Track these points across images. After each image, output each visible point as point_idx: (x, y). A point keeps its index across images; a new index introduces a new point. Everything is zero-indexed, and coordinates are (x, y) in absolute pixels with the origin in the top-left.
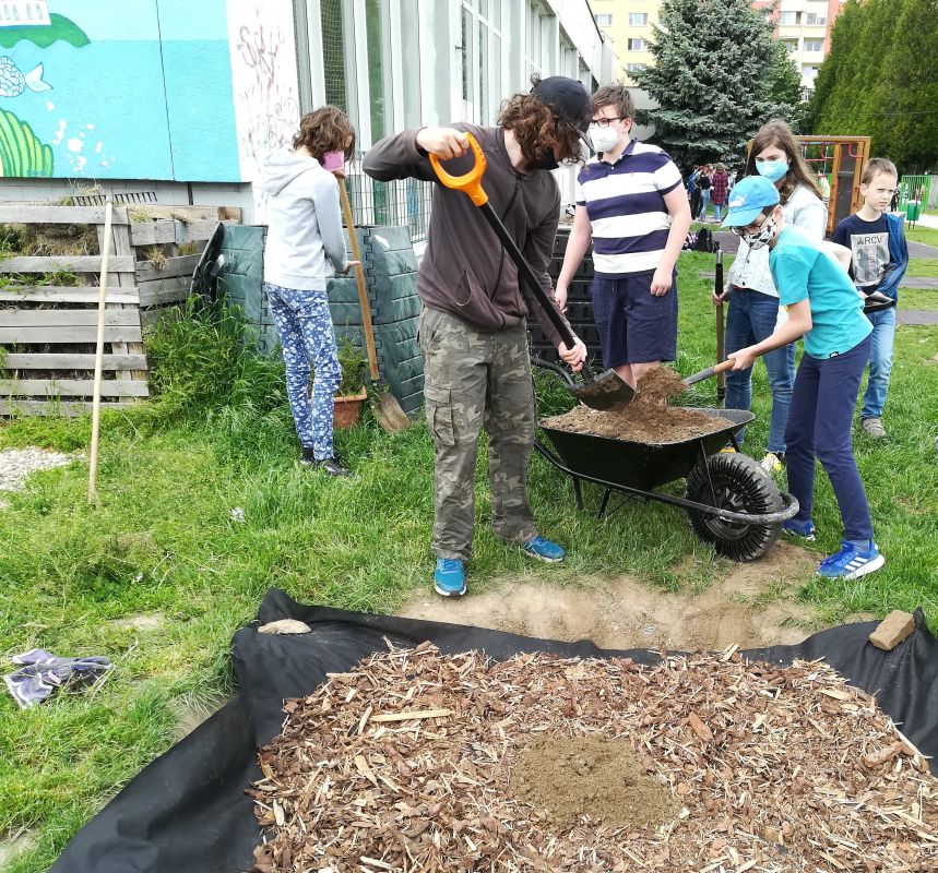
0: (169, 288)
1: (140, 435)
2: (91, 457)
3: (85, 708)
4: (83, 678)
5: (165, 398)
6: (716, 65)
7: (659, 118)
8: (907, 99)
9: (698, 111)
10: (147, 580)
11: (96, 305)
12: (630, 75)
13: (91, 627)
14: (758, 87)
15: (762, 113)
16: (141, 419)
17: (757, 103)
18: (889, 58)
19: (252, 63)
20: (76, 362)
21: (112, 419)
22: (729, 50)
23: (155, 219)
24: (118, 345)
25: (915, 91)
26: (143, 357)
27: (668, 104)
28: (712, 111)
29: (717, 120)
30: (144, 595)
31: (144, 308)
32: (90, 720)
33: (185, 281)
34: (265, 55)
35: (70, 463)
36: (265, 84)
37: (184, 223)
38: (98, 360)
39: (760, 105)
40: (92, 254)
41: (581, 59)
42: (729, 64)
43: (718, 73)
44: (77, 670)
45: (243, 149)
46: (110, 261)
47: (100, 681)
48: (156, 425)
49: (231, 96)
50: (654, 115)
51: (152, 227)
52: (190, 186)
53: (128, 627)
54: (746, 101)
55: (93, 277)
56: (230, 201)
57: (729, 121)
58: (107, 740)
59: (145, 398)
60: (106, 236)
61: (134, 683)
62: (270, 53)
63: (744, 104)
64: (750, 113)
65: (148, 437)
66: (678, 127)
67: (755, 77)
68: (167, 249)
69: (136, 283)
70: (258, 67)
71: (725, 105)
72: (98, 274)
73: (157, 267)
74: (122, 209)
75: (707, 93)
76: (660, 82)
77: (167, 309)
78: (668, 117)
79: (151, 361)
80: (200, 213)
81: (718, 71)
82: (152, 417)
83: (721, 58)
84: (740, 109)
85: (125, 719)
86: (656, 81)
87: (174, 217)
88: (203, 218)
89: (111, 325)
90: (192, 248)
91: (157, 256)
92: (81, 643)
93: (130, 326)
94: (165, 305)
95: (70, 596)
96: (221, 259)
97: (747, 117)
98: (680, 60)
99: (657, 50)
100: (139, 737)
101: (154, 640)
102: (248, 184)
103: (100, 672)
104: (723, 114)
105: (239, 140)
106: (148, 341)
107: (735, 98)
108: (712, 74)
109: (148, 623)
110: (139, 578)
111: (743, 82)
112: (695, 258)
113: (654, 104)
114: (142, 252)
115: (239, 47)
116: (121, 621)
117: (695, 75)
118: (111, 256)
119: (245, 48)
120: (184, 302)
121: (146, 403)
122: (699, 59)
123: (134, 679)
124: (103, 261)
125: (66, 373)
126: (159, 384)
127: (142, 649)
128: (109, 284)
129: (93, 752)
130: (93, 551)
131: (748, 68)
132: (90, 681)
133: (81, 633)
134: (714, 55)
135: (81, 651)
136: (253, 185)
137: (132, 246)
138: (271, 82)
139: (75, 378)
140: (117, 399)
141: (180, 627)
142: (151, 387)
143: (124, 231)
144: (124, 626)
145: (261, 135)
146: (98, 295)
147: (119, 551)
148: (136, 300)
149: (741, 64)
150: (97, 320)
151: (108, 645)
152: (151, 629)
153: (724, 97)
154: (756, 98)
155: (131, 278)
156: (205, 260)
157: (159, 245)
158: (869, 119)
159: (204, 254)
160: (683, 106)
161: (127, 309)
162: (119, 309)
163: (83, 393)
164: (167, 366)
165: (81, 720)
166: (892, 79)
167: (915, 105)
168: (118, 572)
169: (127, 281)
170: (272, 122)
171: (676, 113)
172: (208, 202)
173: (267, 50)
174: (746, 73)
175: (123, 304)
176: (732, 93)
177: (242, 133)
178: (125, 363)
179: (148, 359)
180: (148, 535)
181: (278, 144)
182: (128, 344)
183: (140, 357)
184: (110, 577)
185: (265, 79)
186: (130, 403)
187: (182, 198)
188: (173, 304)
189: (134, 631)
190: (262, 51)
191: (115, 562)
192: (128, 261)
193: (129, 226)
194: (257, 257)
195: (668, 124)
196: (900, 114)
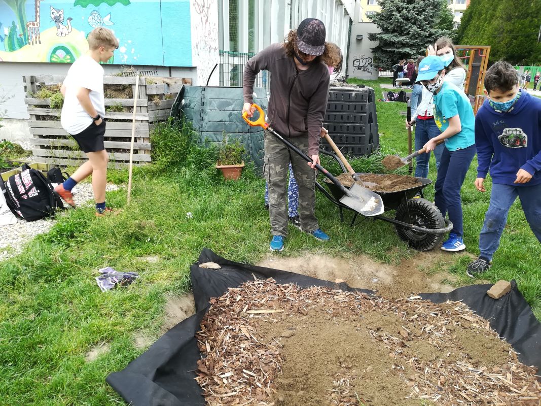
0: (161, 113)
1: (147, 179)
2: (128, 187)
3: (128, 293)
4: (127, 281)
5: (158, 162)
6: (411, 11)
7: (382, 37)
8: (509, 28)
9: (401, 34)
10: (152, 241)
11: (131, 121)
12: (368, 16)
13: (130, 260)
14: (432, 21)
15: (433, 34)
16: (148, 172)
17: (431, 30)
18: (501, 7)
19: (199, 12)
20: (122, 145)
21: (136, 171)
22: (419, 3)
23: (156, 83)
24: (139, 138)
25: (514, 24)
26: (149, 144)
27: (386, 30)
28: (408, 34)
29: (411, 38)
30: (151, 248)
31: (151, 123)
32: (131, 299)
33: (168, 111)
34: (205, 8)
35: (119, 189)
36: (204, 22)
37: (168, 85)
38: (132, 145)
39: (433, 31)
40: (130, 98)
41: (345, 9)
42: (418, 11)
43: (412, 15)
44: (125, 277)
45: (194, 51)
46: (137, 101)
47: (134, 282)
48: (154, 174)
49: (189, 27)
50: (379, 36)
51: (155, 87)
52: (170, 69)
53: (145, 261)
54: (426, 29)
55: (130, 108)
56: (187, 75)
57: (417, 38)
58: (137, 308)
59: (149, 162)
60: (136, 90)
61: (147, 285)
62: (207, 8)
63: (425, 30)
64: (427, 34)
65: (151, 179)
66: (391, 41)
67: (431, 17)
68: (161, 96)
69: (148, 111)
70: (202, 14)
71: (415, 31)
72: (133, 107)
73: (156, 104)
74: (143, 78)
75: (406, 25)
76: (383, 20)
77: (160, 123)
78: (386, 37)
79: (153, 146)
80: (174, 81)
81: (412, 14)
82: (153, 171)
83: (414, 8)
84: (422, 33)
85: (145, 300)
86: (381, 19)
87: (164, 82)
88: (176, 82)
89: (137, 130)
90: (171, 96)
91: (156, 99)
92: (126, 266)
93: (145, 131)
94: (159, 121)
95: (121, 246)
96: (183, 101)
97: (426, 37)
98: (394, 9)
99: (382, 4)
100: (151, 308)
101: (156, 267)
102: (195, 68)
103: (134, 279)
104: (414, 35)
105: (192, 47)
106: (152, 137)
107: (421, 27)
108: (409, 16)
109: (153, 259)
110: (149, 240)
111: (425, 19)
112: (397, 105)
113: (380, 30)
114: (150, 97)
115: (194, 5)
116: (142, 258)
117: (401, 16)
118: (138, 99)
119: (196, 5)
120: (167, 120)
121: (150, 164)
122: (403, 8)
123: (147, 283)
124: (135, 101)
125: (117, 150)
126: (156, 157)
127: (151, 270)
128: (137, 111)
129: (131, 313)
130: (130, 227)
131: (427, 12)
132: (130, 282)
133: (126, 262)
134: (411, 6)
135: (126, 269)
136: (197, 68)
137: (146, 95)
138: (207, 21)
139: (121, 152)
140: (138, 162)
141: (166, 262)
142: (152, 157)
143: (143, 88)
144: (143, 260)
145: (201, 45)
146: (132, 116)
147: (141, 227)
148: (147, 119)
149: (424, 10)
150: (132, 127)
151: (137, 268)
152: (154, 262)
153: (415, 27)
154: (431, 27)
155: (145, 108)
156: (177, 101)
157: (157, 95)
158: (489, 38)
159: (176, 99)
160: (394, 31)
161: (144, 123)
162: (140, 123)
163: (124, 159)
164: (159, 148)
165: (127, 298)
166: (502, 18)
167: (513, 31)
168: (140, 237)
169: (144, 110)
170: (207, 39)
171: (390, 35)
172: (178, 76)
173: (206, 6)
174: (426, 15)
175: (142, 121)
176: (419, 25)
177: (194, 44)
178: (142, 146)
179: (151, 145)
180: (152, 221)
181: (209, 50)
182: (143, 138)
183: (148, 144)
184: (137, 239)
185: (204, 19)
186: (143, 164)
187: (167, 74)
188: (162, 121)
189: (147, 262)
190: (204, 6)
191: (139, 232)
192: (144, 101)
193: (146, 86)
194: (199, 101)
195: (386, 40)
196: (505, 35)
